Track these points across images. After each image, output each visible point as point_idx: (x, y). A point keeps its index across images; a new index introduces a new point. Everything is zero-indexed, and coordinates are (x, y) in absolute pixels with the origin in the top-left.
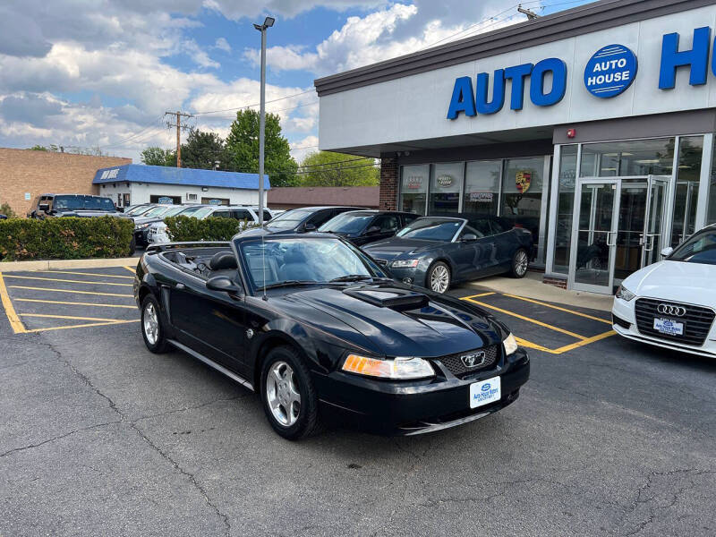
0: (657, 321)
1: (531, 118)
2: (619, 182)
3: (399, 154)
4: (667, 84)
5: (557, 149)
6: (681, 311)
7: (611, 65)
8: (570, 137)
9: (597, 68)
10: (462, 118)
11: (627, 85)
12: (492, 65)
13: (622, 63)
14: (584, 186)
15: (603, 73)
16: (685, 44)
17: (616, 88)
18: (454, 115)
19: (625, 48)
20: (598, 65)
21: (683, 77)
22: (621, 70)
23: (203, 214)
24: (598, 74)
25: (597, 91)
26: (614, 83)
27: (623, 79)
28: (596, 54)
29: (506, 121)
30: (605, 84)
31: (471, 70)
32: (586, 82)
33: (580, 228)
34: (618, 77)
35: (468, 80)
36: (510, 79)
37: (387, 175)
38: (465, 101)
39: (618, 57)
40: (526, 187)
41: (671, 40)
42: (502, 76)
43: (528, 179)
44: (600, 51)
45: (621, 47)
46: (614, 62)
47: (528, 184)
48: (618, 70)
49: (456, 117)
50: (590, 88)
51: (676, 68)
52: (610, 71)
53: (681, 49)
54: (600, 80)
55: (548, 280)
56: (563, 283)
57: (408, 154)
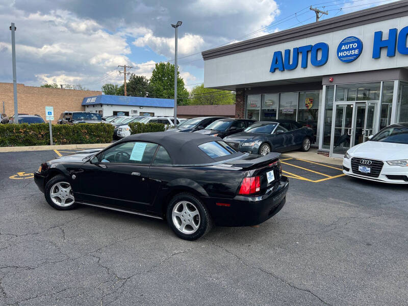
0: (360, 167)
1: (311, 72)
2: (354, 104)
3: (245, 89)
4: (376, 56)
5: (324, 87)
6: (370, 162)
7: (350, 46)
8: (330, 81)
9: (343, 48)
10: (277, 72)
11: (358, 56)
12: (292, 45)
13: (355, 45)
14: (337, 106)
15: (346, 50)
16: (385, 37)
17: (352, 58)
18: (273, 70)
19: (356, 38)
20: (344, 46)
21: (384, 53)
22: (355, 49)
23: (145, 121)
24: (344, 51)
25: (344, 59)
26: (351, 55)
27: (356, 53)
28: (343, 41)
29: (299, 73)
30: (347, 56)
31: (282, 47)
32: (338, 55)
33: (335, 127)
34: (353, 52)
35: (280, 53)
36: (301, 52)
37: (239, 100)
38: (279, 63)
39: (353, 43)
40: (310, 106)
41: (378, 35)
42: (297, 51)
43: (311, 102)
44: (345, 39)
45: (355, 37)
46: (351, 45)
47: (311, 105)
48: (353, 49)
49: (274, 71)
50: (340, 58)
51: (381, 48)
52: (350, 49)
53: (383, 39)
54: (345, 54)
55: (320, 152)
56: (327, 154)
57: (250, 89)
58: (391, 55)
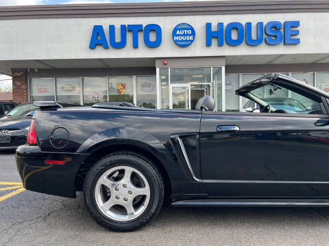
1: (143, 53)
2: (190, 87)
3: (29, 70)
4: (208, 44)
5: (158, 70)
7: (184, 32)
8: (165, 64)
9: (178, 32)
10: (99, 49)
11: (192, 41)
12: (118, 22)
13: (189, 32)
14: (173, 88)
15: (181, 35)
16: (214, 28)
17: (187, 43)
18: (93, 46)
19: (190, 26)
21: (214, 42)
22: (190, 35)
24: (179, 35)
26: (186, 41)
27: (191, 39)
28: (177, 26)
29: (128, 53)
30: (183, 41)
31: (105, 23)
32: (173, 38)
34: (188, 38)
35: (101, 27)
36: (129, 31)
37: (19, 84)
39: (187, 29)
40: (123, 91)
41: (209, 25)
43: (124, 87)
44: (179, 25)
45: (188, 25)
46: (186, 31)
48: (187, 35)
49: (95, 48)
51: (211, 37)
52: (184, 35)
53: (213, 30)
54: (180, 38)
57: (36, 70)
58: (220, 45)
